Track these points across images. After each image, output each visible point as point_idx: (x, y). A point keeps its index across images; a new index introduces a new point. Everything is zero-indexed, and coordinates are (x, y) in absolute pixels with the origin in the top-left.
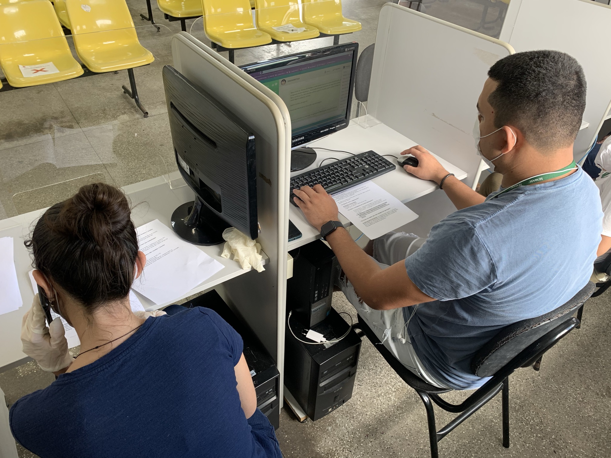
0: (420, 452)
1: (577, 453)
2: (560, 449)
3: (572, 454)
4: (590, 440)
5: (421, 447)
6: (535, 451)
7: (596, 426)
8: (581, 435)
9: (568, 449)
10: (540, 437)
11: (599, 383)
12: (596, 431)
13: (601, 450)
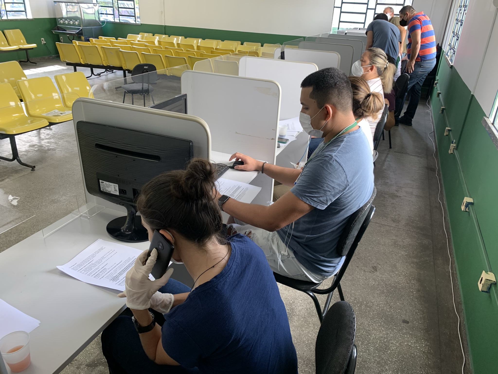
0: (308, 346)
1: (380, 305)
2: (372, 307)
3: (378, 306)
4: (381, 296)
5: (307, 343)
6: (362, 314)
7: (379, 288)
8: (376, 295)
9: (375, 305)
10: (359, 306)
11: (368, 266)
12: (381, 290)
13: (388, 298)
